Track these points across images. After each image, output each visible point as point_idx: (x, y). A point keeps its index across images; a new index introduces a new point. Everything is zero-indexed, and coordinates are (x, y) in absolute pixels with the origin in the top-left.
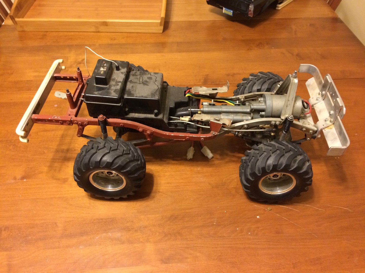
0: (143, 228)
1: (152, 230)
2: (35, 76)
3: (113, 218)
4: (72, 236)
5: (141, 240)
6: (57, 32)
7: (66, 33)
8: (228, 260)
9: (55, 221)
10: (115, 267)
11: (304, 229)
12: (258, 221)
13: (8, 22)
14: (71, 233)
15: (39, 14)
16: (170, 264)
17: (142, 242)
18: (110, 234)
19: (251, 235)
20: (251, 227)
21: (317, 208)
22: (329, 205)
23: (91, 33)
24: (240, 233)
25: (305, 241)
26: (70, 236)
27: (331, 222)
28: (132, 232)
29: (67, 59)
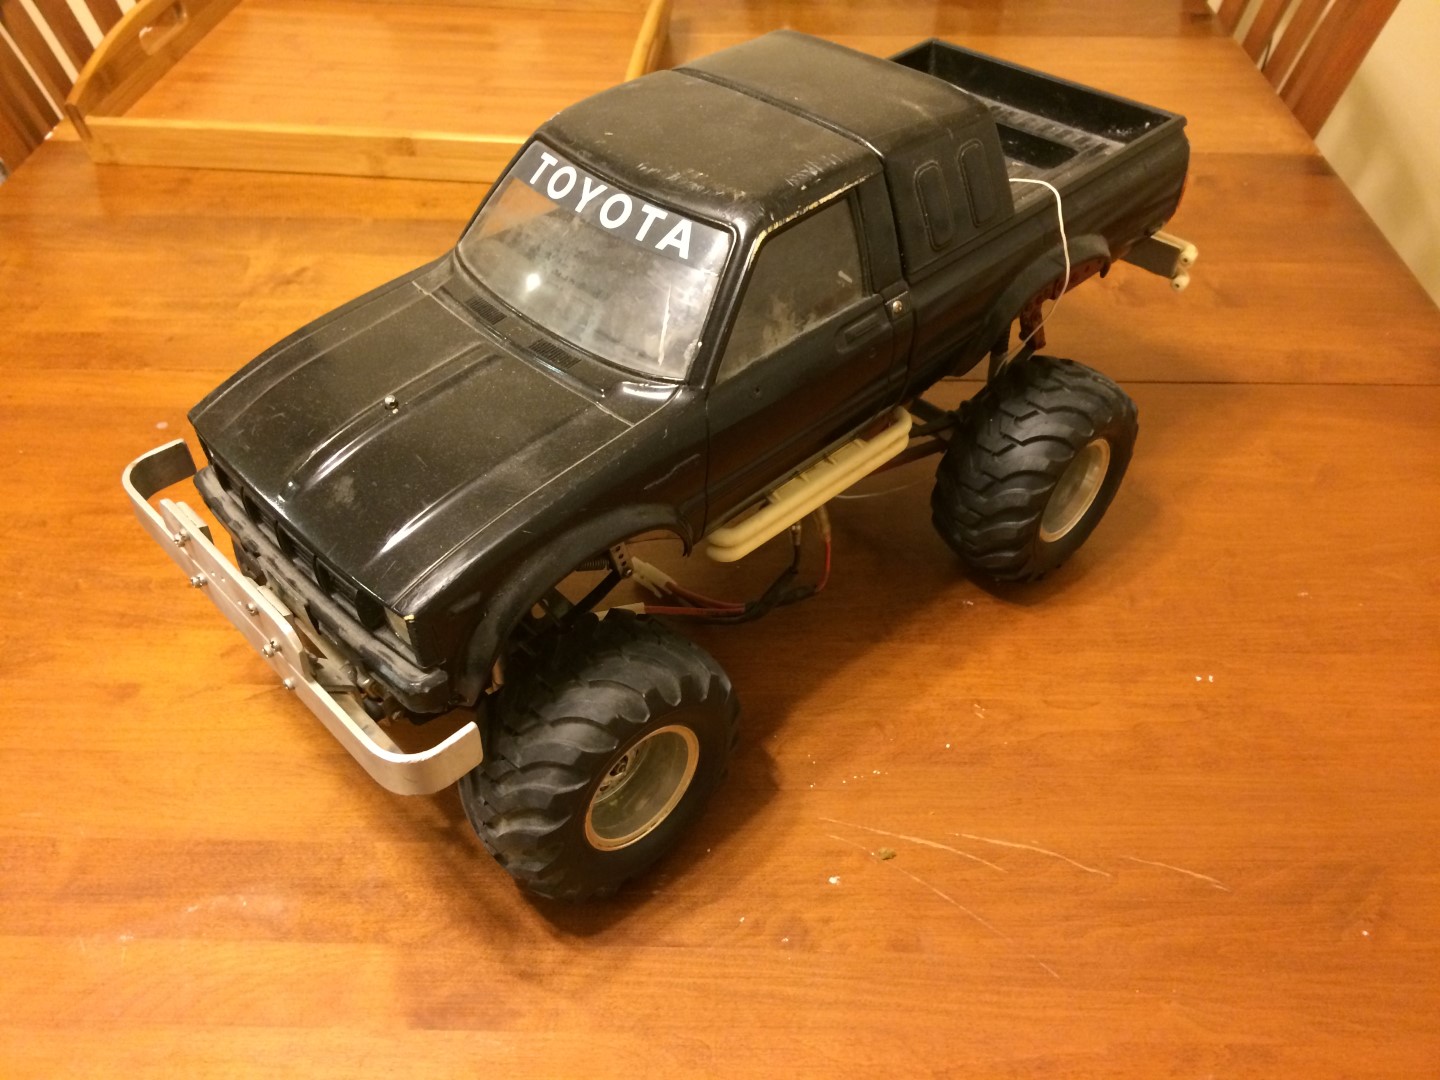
0: (376, 887)
1: (406, 897)
2: (115, 321)
3: (270, 842)
4: (101, 894)
5: (355, 933)
6: (231, 170)
7: (262, 178)
8: (674, 1035)
9: (55, 835)
10: (231, 1024)
11: (1009, 940)
12: (830, 896)
13: (63, 131)
14: (99, 885)
15: (180, 108)
16: (447, 1032)
17: (356, 940)
18: (243, 901)
19: (790, 946)
20: (799, 915)
21: (1083, 864)
22: (1132, 858)
23: (355, 181)
24: (748, 934)
25: (1005, 988)
26: (92, 894)
27: (1128, 926)
28: (327, 900)
29: (245, 264)
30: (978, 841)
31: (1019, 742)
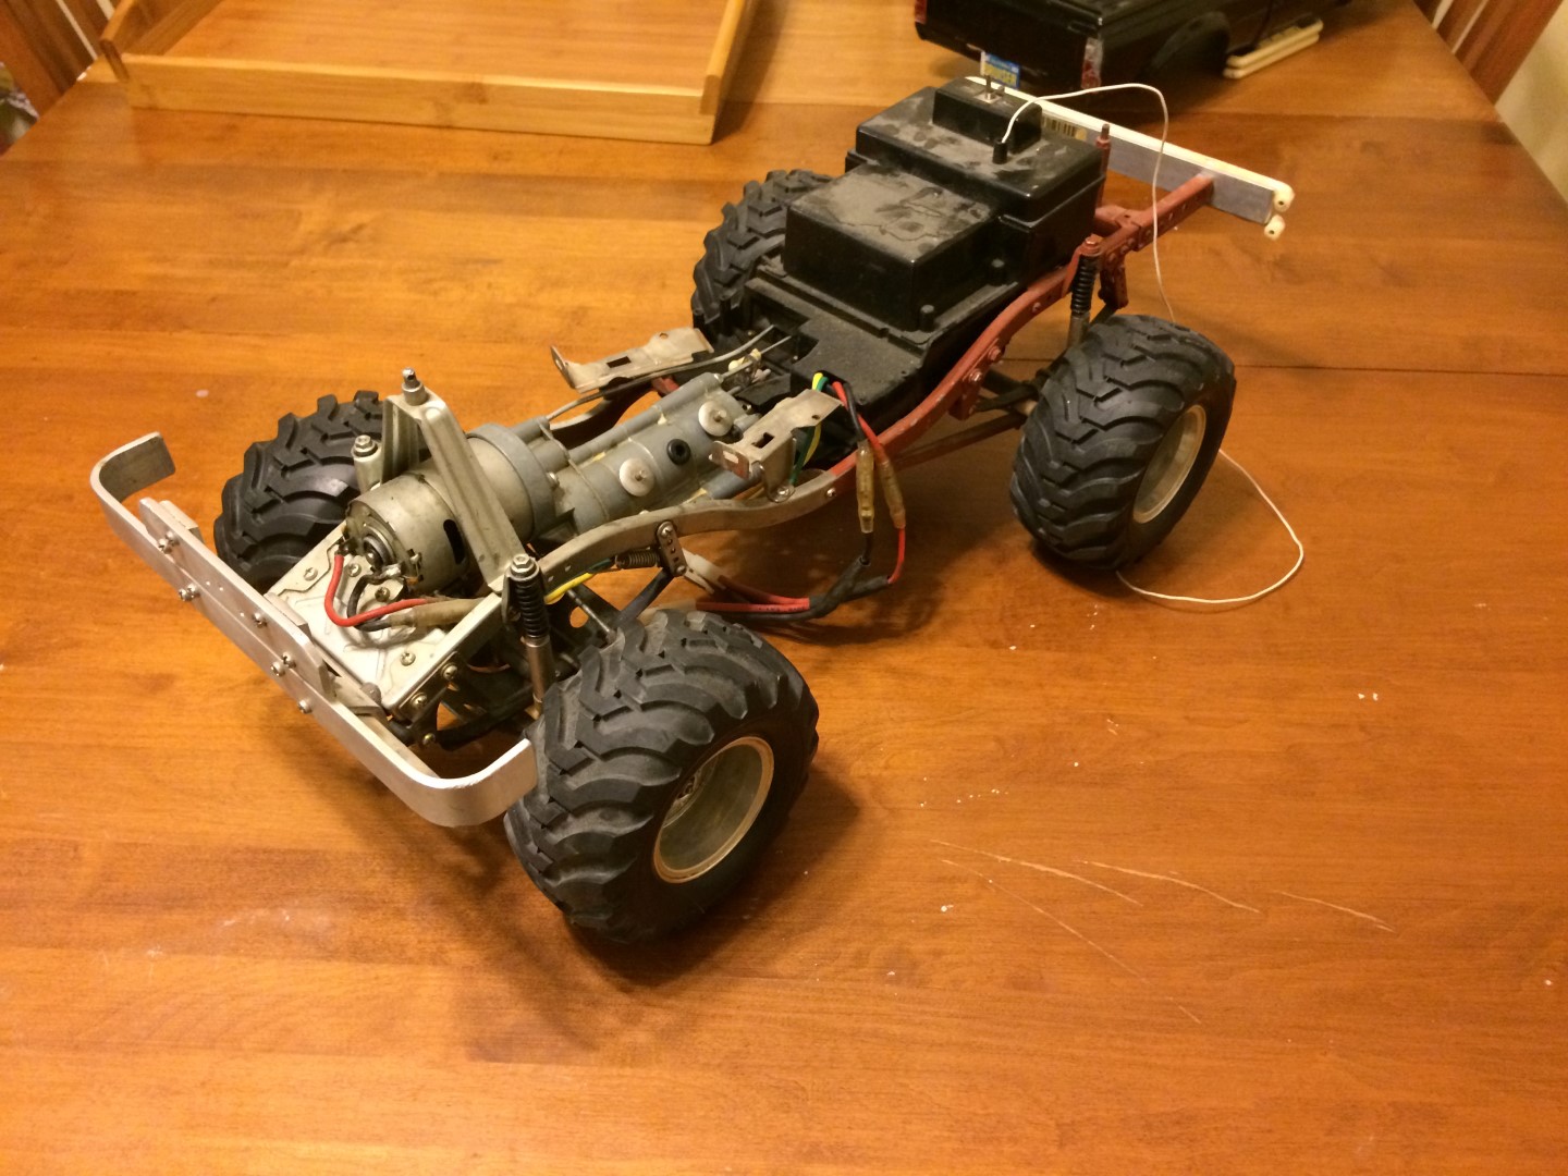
1: (468, 915)
2: (153, 278)
3: (317, 851)
5: (410, 953)
6: (283, 117)
7: (317, 126)
8: (767, 1075)
9: (77, 839)
10: (270, 1051)
11: (1143, 980)
12: (941, 927)
13: (99, 72)
14: (125, 894)
15: (227, 48)
16: (511, 1065)
17: (411, 961)
18: (285, 915)
19: (897, 981)
20: (906, 946)
21: (1228, 897)
22: (1284, 893)
23: (419, 131)
24: (851, 966)
25: (1141, 1034)
26: (119, 904)
27: (1280, 968)
28: (380, 917)
29: (296, 218)
30: (1109, 870)
31: (1157, 762)
